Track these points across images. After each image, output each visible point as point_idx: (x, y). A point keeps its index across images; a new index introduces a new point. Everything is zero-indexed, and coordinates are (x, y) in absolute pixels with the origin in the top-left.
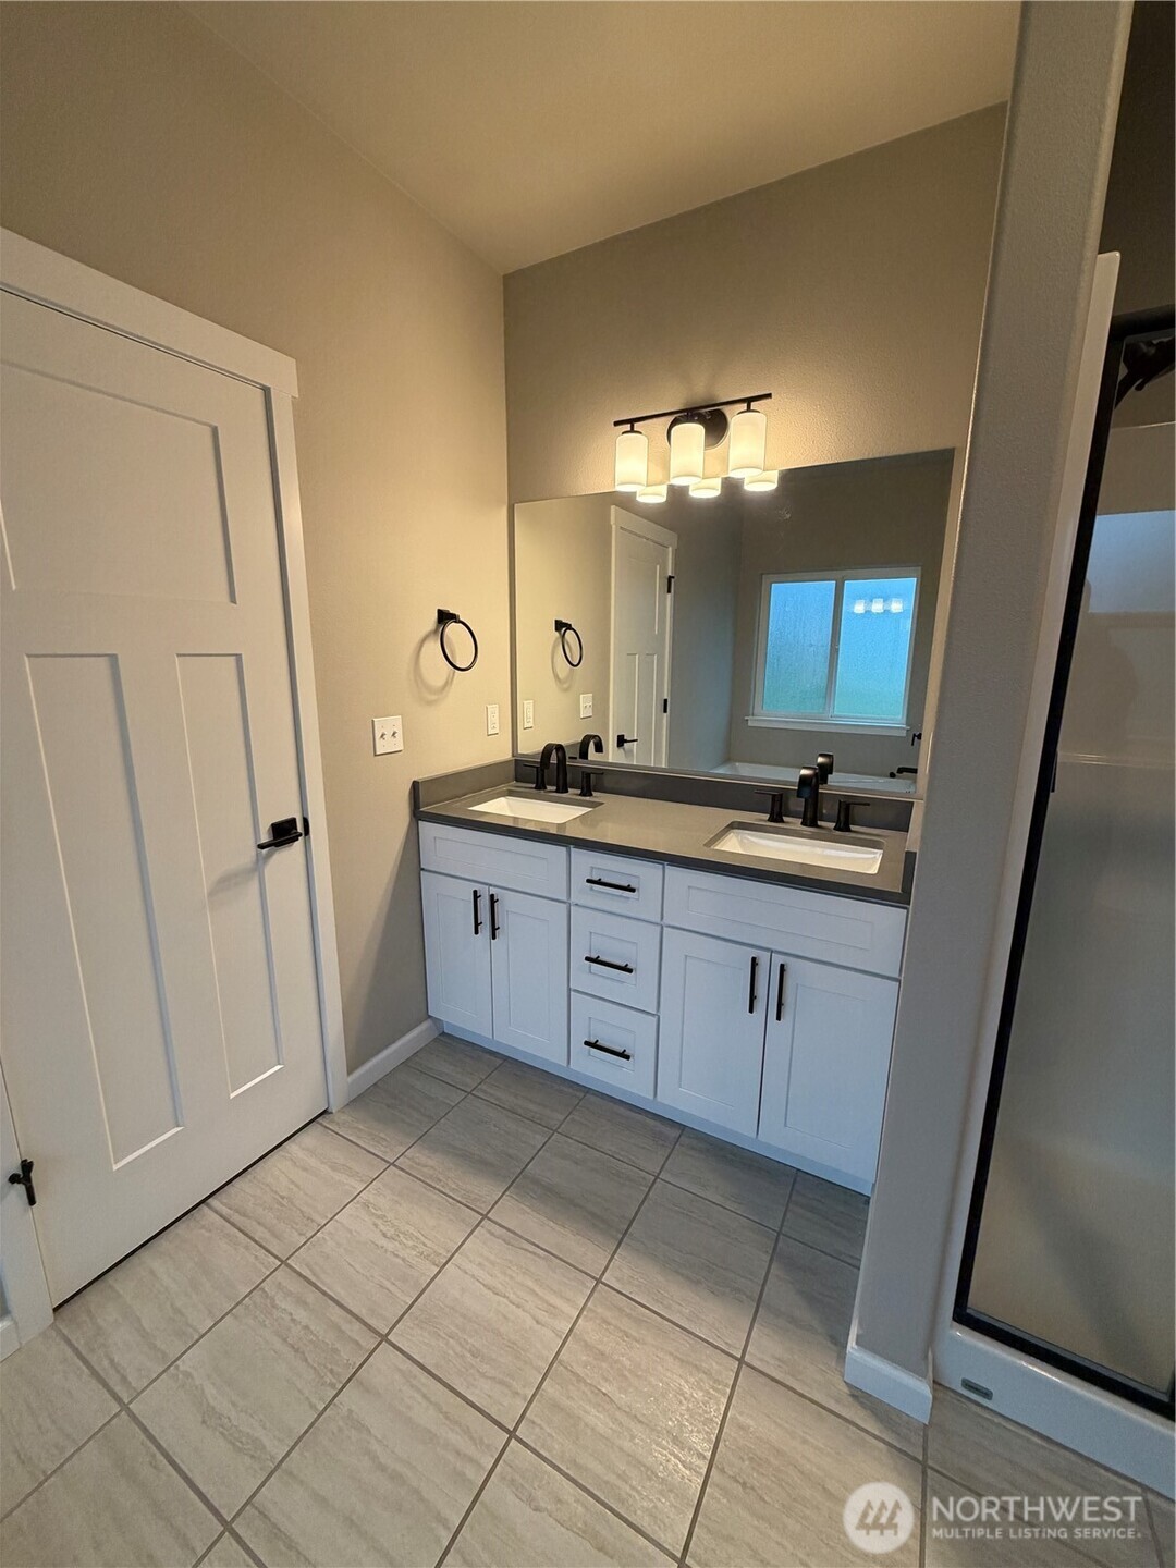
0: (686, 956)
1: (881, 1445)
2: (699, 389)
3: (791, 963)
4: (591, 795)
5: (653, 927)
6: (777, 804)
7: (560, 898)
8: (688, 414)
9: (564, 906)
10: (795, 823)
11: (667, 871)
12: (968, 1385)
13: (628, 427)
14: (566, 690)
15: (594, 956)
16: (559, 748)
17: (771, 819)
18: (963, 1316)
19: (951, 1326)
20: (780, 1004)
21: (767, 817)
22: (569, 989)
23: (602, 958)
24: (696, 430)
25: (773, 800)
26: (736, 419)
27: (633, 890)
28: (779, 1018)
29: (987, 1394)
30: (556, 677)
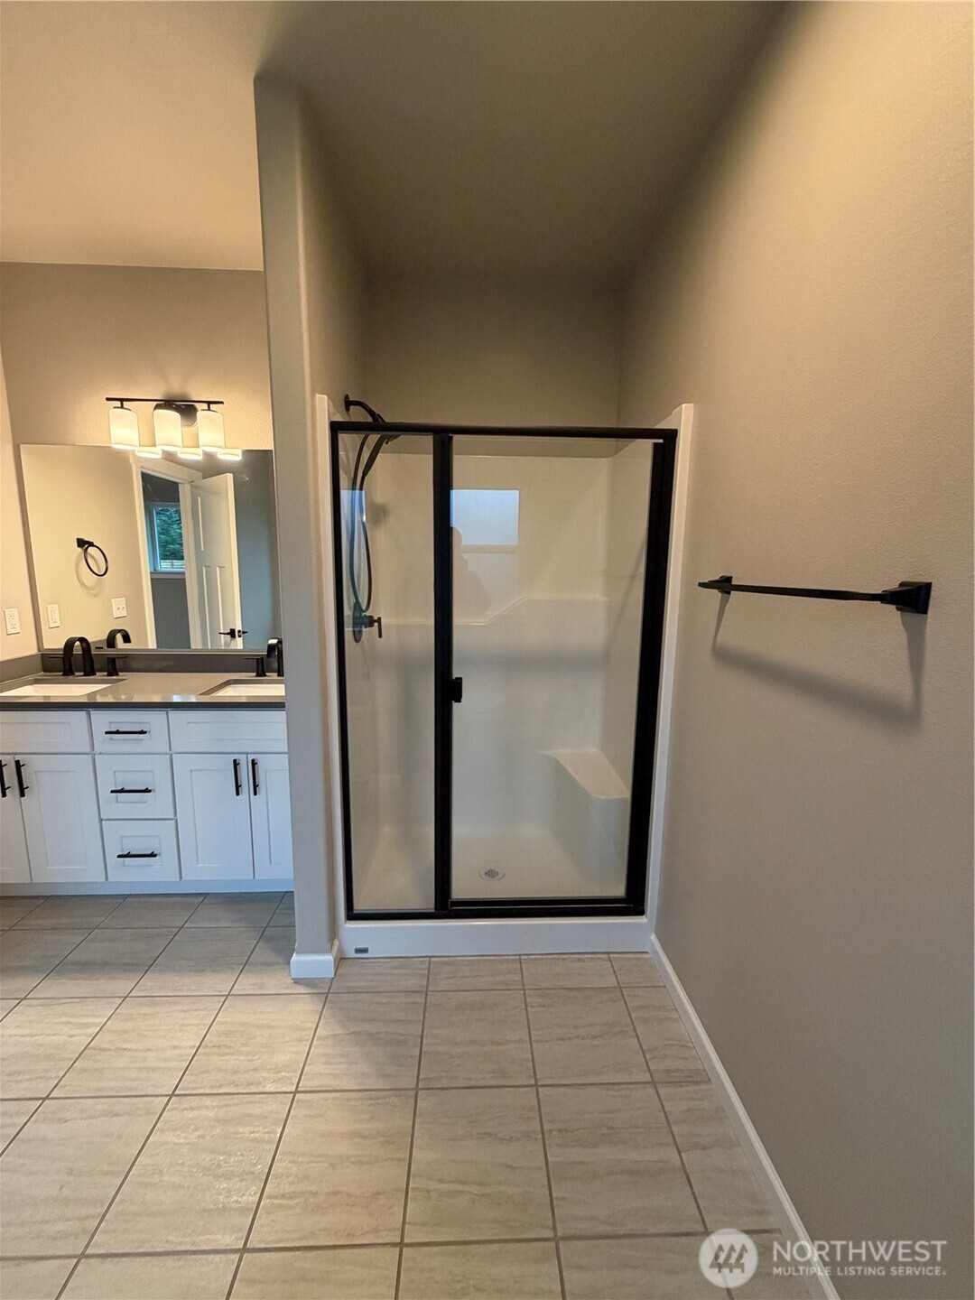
0: (191, 771)
1: (307, 996)
2: (176, 387)
3: (260, 759)
4: (117, 675)
5: (164, 756)
6: (260, 665)
7: (83, 751)
8: (167, 403)
9: (89, 757)
10: (274, 676)
11: (170, 715)
12: (358, 951)
13: (118, 404)
14: (96, 595)
15: (119, 788)
16: (82, 640)
17: (258, 675)
18: (352, 915)
19: (345, 923)
20: (255, 786)
21: (255, 674)
22: (101, 820)
23: (126, 788)
24: (173, 416)
25: (258, 663)
26: (201, 414)
27: (145, 733)
28: (255, 794)
29: (366, 951)
30: (82, 584)
